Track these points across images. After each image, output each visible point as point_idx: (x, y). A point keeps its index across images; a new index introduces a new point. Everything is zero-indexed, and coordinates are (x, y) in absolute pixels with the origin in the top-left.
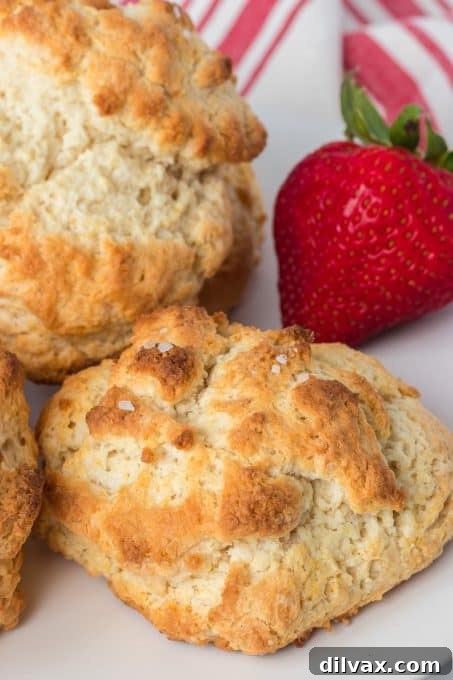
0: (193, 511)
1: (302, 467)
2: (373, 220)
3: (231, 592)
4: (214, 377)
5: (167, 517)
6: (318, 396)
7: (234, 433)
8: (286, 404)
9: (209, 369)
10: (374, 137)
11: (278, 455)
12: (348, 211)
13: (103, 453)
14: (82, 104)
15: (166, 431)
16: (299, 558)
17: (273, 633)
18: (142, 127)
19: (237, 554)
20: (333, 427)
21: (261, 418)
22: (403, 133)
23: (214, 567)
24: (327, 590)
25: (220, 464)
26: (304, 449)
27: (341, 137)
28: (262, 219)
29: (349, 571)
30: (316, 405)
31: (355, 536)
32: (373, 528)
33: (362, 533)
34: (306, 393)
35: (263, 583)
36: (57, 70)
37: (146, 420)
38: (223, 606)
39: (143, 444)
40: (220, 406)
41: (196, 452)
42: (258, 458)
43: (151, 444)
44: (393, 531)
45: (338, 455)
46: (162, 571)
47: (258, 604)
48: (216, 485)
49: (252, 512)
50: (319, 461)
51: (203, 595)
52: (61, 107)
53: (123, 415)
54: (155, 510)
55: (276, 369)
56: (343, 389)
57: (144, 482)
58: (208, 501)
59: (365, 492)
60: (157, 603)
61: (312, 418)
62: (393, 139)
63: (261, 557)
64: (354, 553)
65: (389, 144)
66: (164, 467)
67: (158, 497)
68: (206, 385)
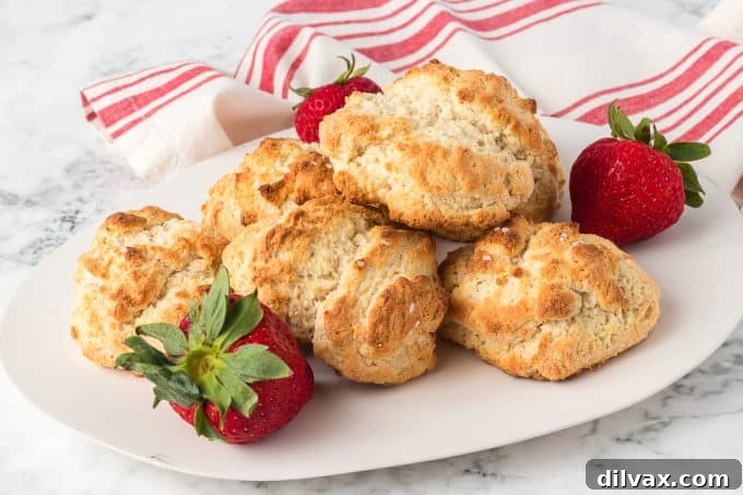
0: (524, 306)
1: (577, 286)
2: (624, 179)
3: (543, 346)
4: (530, 245)
5: (511, 310)
6: (584, 250)
7: (542, 269)
8: (568, 255)
9: (527, 242)
10: (626, 135)
11: (565, 279)
12: (610, 173)
13: (475, 282)
14: (451, 102)
15: (509, 269)
16: (577, 331)
17: (564, 366)
18: (482, 111)
19: (546, 329)
20: (592, 266)
21: (556, 262)
22: (641, 133)
23: (533, 336)
24: (591, 347)
25: (536, 284)
26: (577, 277)
27: (611, 137)
28: (563, 182)
29: (602, 339)
30: (584, 255)
31: (604, 322)
32: (613, 319)
33: (607, 321)
34: (578, 250)
35: (558, 343)
36: (439, 83)
37: (498, 265)
38: (539, 353)
39: (496, 276)
40: (535, 258)
41: (524, 278)
42: (556, 280)
43: (500, 276)
44: (623, 321)
45: (595, 279)
46: (508, 337)
47: (556, 352)
48: (534, 293)
49: (554, 305)
50: (585, 282)
51: (527, 349)
52: (439, 103)
53: (486, 262)
54: (504, 308)
55: (561, 239)
56: (596, 249)
57: (498, 295)
58: (531, 302)
59: (608, 298)
60: (504, 357)
61: (581, 262)
62: (636, 136)
63: (558, 331)
64: (603, 330)
65: (634, 138)
66: (508, 287)
67: (505, 302)
68: (525, 249)
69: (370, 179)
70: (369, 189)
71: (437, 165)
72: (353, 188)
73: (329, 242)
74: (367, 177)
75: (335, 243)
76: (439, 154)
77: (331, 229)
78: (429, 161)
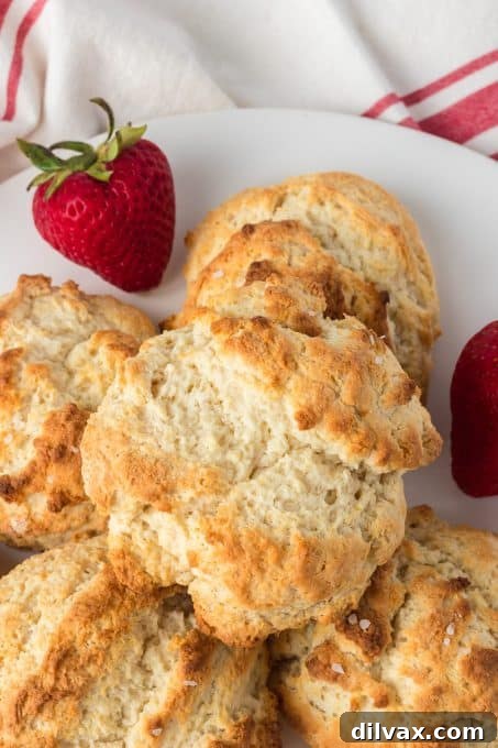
14: (286, 417)
18: (333, 440)
21: (439, 691)
37: (353, 680)
39: (351, 696)
40: (407, 672)
43: (356, 696)
52: (268, 418)
53: (337, 675)
55: (447, 642)
69: (165, 559)
70: (163, 576)
71: (267, 575)
72: (139, 580)
73: (108, 690)
74: (159, 558)
75: (117, 687)
76: (270, 556)
77: (110, 671)
78: (254, 572)
